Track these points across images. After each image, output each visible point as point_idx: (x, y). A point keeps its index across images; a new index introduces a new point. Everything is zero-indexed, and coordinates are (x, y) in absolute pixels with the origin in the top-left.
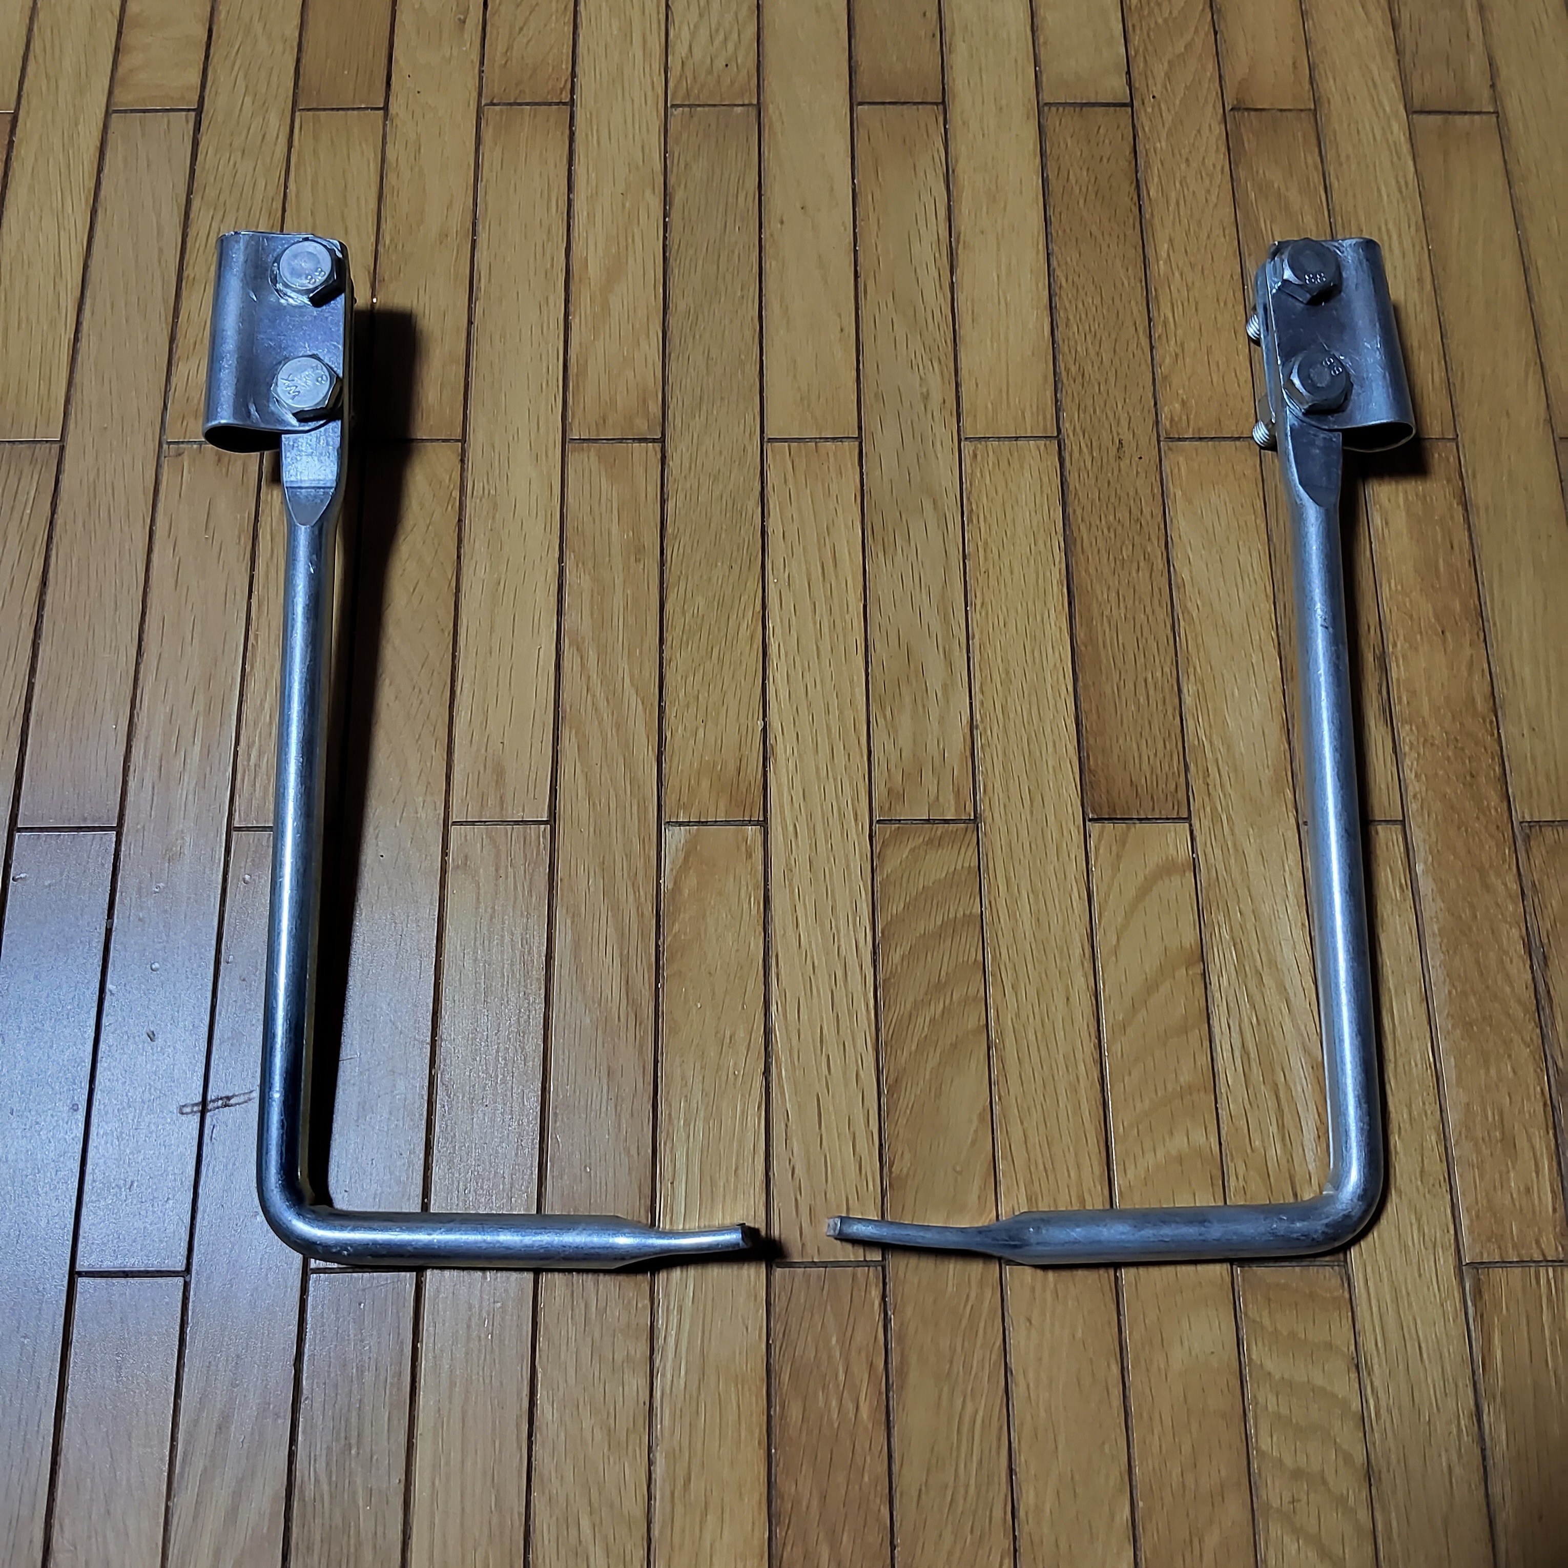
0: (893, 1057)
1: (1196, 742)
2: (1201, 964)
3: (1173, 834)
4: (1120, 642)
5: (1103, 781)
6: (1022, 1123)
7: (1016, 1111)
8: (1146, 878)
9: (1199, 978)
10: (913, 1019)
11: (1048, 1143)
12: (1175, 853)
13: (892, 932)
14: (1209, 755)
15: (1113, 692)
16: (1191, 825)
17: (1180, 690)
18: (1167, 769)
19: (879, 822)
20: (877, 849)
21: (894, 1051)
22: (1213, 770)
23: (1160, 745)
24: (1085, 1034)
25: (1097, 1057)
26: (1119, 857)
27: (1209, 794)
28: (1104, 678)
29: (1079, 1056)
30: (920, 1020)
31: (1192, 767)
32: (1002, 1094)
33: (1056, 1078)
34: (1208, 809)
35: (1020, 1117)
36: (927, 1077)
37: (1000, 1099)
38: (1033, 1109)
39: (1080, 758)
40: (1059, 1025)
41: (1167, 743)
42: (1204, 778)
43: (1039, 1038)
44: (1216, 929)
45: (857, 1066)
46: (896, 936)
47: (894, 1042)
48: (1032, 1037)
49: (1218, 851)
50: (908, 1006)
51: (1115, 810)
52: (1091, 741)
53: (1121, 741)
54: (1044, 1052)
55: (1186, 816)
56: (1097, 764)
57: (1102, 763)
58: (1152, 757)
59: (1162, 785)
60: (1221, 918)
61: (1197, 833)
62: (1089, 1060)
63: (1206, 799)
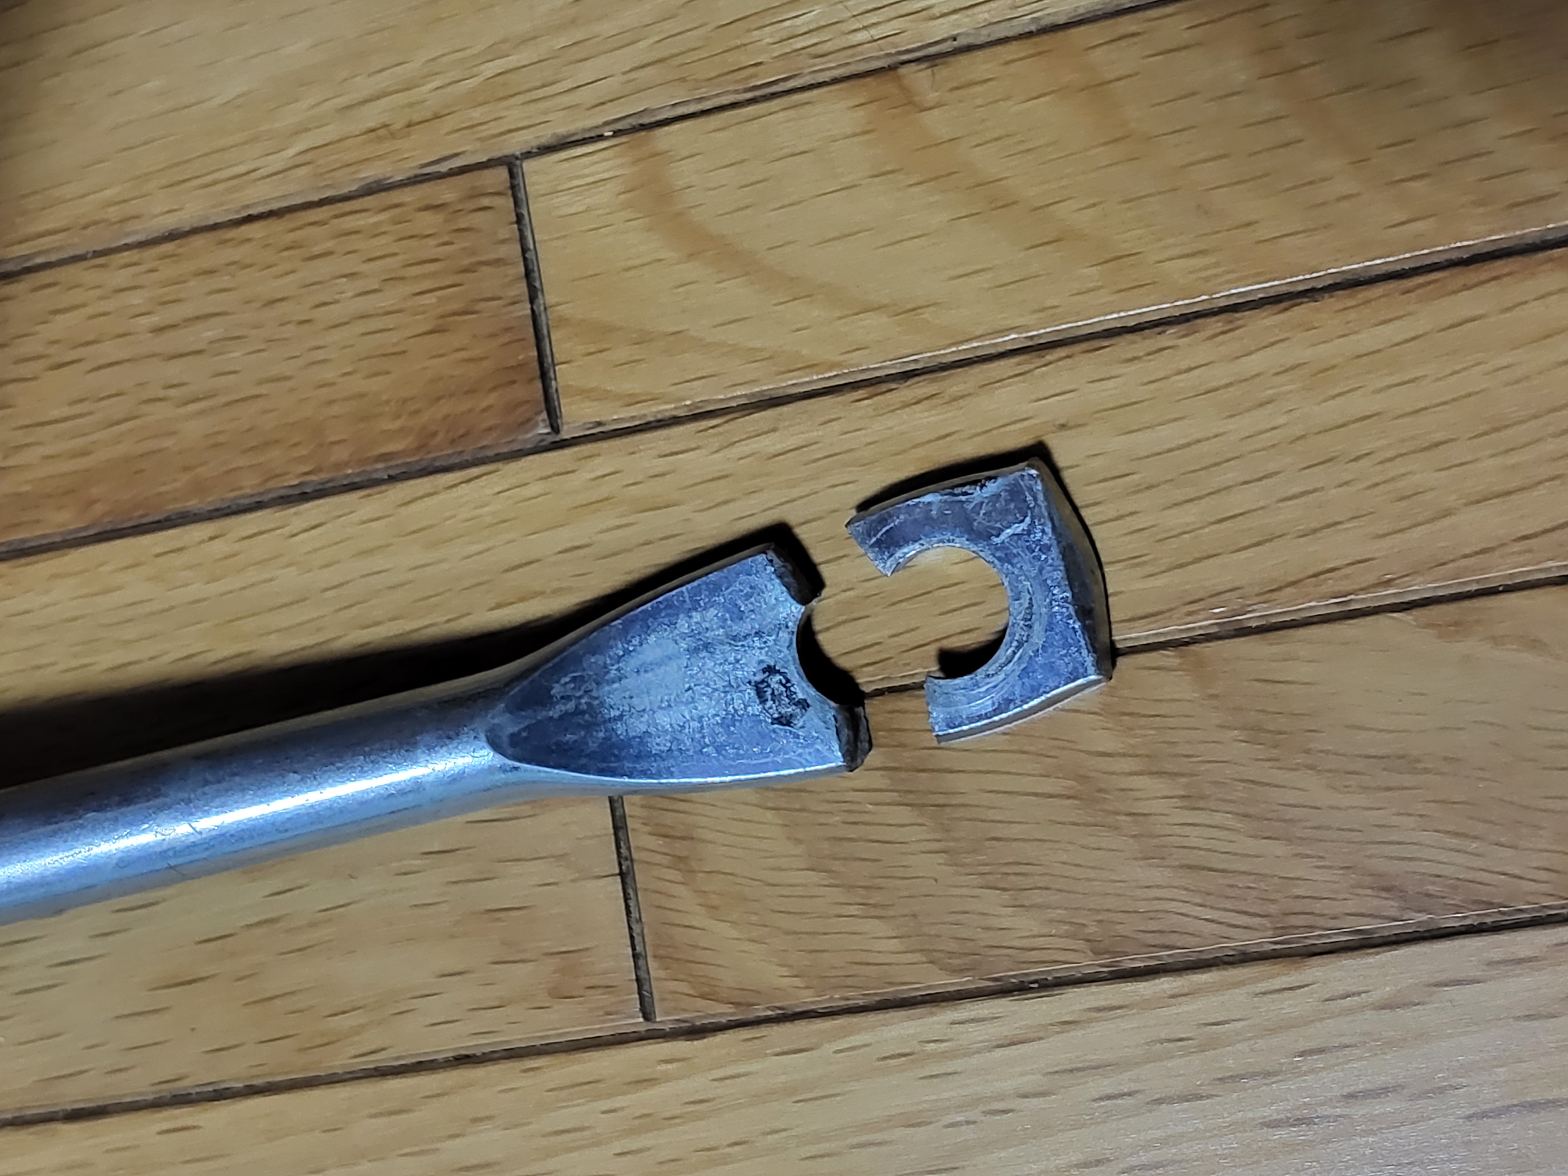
0: (1318, 907)
1: (302, 171)
2: (903, 70)
3: (557, 200)
4: (66, 411)
5: (445, 408)
6: (1447, 513)
7: (1417, 533)
8: (691, 256)
9: (944, 72)
10: (1193, 858)
11: (1497, 430)
12: (609, 185)
13: (953, 946)
14: (330, 132)
15: (202, 413)
16: (528, 155)
17: (172, 236)
18: (382, 240)
19: (647, 1015)
20: (723, 1012)
21: (1298, 906)
22: (372, 116)
23: (324, 268)
24: (1157, 366)
25: (1215, 324)
26: (644, 339)
27: (437, 117)
28: (168, 443)
29: (1219, 374)
30: (1195, 837)
31: (371, 173)
32: (1371, 579)
33: (1298, 431)
34: (477, 114)
35: (1433, 520)
36: (1360, 800)
37: (1388, 583)
38: (1401, 484)
39: (392, 479)
40: (1144, 442)
41: (316, 250)
42: (393, 136)
43: (1191, 492)
44: (799, 44)
45: (1362, 1008)
46: (964, 933)
47: (1273, 909)
48: (1189, 515)
49: (587, 71)
50: (1158, 875)
51: (521, 366)
52: (340, 454)
53: (329, 374)
54: (1230, 475)
55: (502, 173)
56: (401, 430)
57: (398, 416)
58: (360, 285)
59: (430, 249)
60: (767, 36)
61: (545, 135)
62: (1231, 344)
63: (449, 123)
